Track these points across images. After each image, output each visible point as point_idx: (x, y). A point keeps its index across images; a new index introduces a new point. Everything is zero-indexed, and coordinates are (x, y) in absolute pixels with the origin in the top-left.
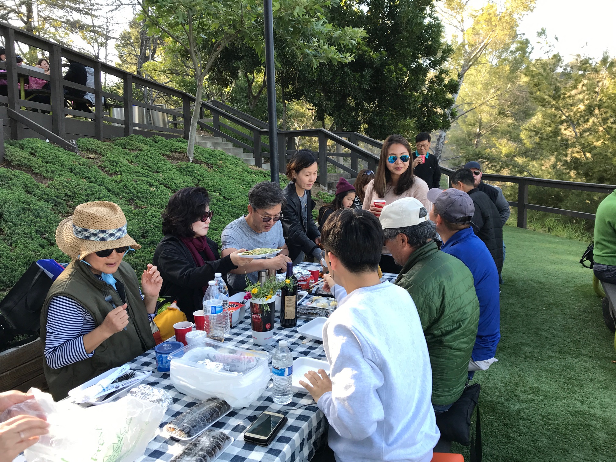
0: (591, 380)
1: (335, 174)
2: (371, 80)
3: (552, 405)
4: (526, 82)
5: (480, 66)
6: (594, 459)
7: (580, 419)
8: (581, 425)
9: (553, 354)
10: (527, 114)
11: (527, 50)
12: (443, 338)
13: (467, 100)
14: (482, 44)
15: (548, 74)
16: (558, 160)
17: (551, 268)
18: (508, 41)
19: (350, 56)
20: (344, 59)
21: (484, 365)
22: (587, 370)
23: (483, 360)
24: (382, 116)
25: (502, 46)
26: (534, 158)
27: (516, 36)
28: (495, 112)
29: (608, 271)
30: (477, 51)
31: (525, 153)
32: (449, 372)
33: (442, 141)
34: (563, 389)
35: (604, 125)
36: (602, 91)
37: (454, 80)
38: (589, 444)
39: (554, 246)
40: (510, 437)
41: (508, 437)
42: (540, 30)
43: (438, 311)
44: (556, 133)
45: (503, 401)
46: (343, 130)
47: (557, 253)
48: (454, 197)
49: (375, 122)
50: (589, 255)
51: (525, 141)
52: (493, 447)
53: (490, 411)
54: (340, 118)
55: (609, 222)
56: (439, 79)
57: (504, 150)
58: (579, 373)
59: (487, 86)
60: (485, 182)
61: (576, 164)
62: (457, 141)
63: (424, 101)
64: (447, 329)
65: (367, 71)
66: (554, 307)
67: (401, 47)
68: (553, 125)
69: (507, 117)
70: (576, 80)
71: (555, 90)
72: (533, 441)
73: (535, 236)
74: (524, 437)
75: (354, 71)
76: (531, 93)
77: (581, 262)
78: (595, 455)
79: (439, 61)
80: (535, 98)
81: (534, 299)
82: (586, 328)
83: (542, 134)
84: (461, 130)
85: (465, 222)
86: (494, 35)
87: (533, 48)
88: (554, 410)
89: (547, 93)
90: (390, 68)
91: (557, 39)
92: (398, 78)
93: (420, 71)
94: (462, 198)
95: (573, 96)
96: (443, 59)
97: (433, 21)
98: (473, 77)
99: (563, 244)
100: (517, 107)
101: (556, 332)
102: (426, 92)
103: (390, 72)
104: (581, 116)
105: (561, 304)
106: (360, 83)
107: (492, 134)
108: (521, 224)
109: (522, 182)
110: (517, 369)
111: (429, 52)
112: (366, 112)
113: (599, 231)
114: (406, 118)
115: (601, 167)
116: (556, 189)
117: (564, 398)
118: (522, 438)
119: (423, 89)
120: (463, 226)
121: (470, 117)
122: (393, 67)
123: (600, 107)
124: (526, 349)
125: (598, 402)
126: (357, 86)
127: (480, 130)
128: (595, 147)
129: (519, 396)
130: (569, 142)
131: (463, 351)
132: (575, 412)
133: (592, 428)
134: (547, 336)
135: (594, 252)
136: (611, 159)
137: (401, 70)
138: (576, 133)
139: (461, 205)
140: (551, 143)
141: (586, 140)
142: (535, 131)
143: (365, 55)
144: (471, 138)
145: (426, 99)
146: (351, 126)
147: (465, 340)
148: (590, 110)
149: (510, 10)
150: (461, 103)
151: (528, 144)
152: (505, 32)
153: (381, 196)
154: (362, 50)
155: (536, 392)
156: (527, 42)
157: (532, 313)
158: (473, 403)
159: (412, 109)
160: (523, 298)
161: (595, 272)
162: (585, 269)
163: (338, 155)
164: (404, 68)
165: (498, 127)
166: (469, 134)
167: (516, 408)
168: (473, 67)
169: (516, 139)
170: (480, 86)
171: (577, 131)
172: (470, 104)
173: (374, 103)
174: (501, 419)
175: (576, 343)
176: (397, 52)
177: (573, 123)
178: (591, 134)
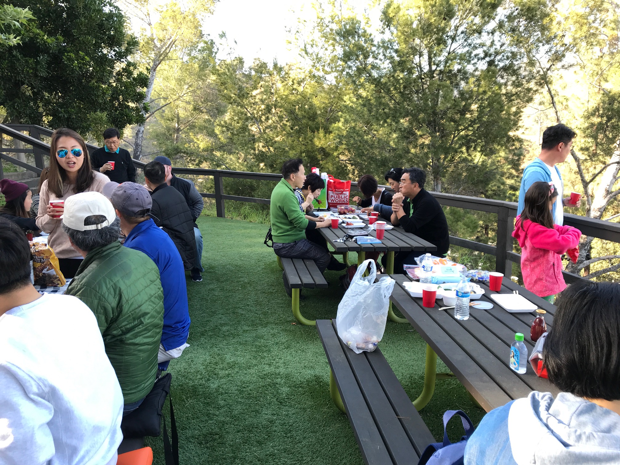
0: (277, 343)
1: (16, 173)
2: (48, 68)
3: (246, 374)
4: (214, 81)
5: (172, 62)
6: (279, 412)
7: (268, 380)
8: (269, 385)
9: (246, 328)
10: (219, 111)
11: (213, 50)
12: (123, 337)
13: (163, 94)
14: (171, 40)
15: (231, 74)
16: (247, 153)
17: (246, 251)
18: (195, 40)
19: (15, 38)
20: (7, 41)
21: (176, 353)
22: (274, 335)
23: (175, 348)
24: (67, 107)
25: (190, 44)
26: (230, 153)
27: (201, 36)
28: (191, 107)
29: (284, 248)
30: (167, 46)
31: (221, 148)
32: (134, 369)
33: (140, 135)
34: (255, 358)
35: (281, 122)
36: (276, 92)
37: (143, 74)
38: (275, 400)
39: (248, 231)
40: (210, 414)
41: (208, 415)
42: (221, 33)
43: (115, 311)
44: (244, 129)
45: (204, 382)
46: (21, 123)
47: (251, 237)
48: (130, 192)
49: (60, 115)
50: (269, 236)
51: (220, 136)
52: (194, 429)
53: (192, 395)
54: (14, 108)
55: (279, 207)
56: (127, 71)
57: (202, 145)
58: (267, 340)
59: (180, 81)
60: (178, 176)
61: (261, 157)
62: (157, 136)
63: (113, 94)
64: (128, 326)
65: (41, 57)
66: (248, 285)
67: (80, 34)
68: (241, 122)
69: (203, 113)
70: (255, 81)
71: (239, 89)
72: (229, 412)
73: (233, 224)
74: (223, 410)
75: (25, 56)
76: (220, 91)
77: (265, 242)
78: (280, 408)
79: (124, 52)
80: (223, 96)
81: (232, 281)
82: (273, 299)
83: (232, 129)
84: (161, 124)
85: (144, 214)
86: (180, 32)
87: (218, 49)
88: (248, 378)
89: (233, 91)
90: (70, 56)
91: (236, 42)
92: (80, 68)
93: (105, 61)
94: (137, 191)
95: (255, 96)
96: (129, 51)
97: (114, 10)
98: (165, 72)
99: (255, 229)
100: (209, 104)
101: (249, 308)
102: (114, 84)
103: (70, 60)
104: (262, 114)
105: (254, 282)
106: (36, 70)
107: (191, 129)
108: (220, 214)
109: (218, 175)
110: (216, 350)
111: (113, 42)
112: (47, 103)
113: (273, 214)
114: (95, 111)
115: (281, 159)
116: (248, 180)
117: (255, 365)
118: (221, 411)
119: (111, 81)
120: (142, 219)
121: (167, 112)
122: (73, 55)
123: (276, 106)
124: (225, 328)
125: (282, 361)
126: (32, 73)
127: (178, 124)
128: (275, 142)
129: (218, 374)
130: (256, 137)
131: (148, 345)
132: (265, 375)
133: (277, 386)
134: (242, 312)
135: (272, 234)
136: (288, 152)
137: (83, 59)
138: (260, 129)
139: (137, 199)
140: (241, 138)
141: (268, 135)
142: (226, 127)
143: (38, 38)
144: (170, 133)
145: (116, 93)
146: (30, 118)
147: (149, 334)
148: (268, 109)
149: (192, 10)
150: (157, 97)
151: (223, 139)
152: (190, 30)
153: (59, 196)
154: (33, 33)
155: (232, 366)
156: (212, 43)
157: (230, 294)
158: (164, 393)
159: (101, 101)
160: (222, 282)
161: (275, 250)
162: (269, 248)
163: (18, 151)
164: (86, 57)
165: (195, 123)
166: (169, 129)
167: (216, 386)
168: (163, 62)
169: (211, 134)
170: (174, 82)
171: (261, 127)
172: (165, 99)
173: (57, 93)
174: (202, 400)
175: (265, 314)
176: (76, 39)
177: (257, 121)
178: (271, 130)
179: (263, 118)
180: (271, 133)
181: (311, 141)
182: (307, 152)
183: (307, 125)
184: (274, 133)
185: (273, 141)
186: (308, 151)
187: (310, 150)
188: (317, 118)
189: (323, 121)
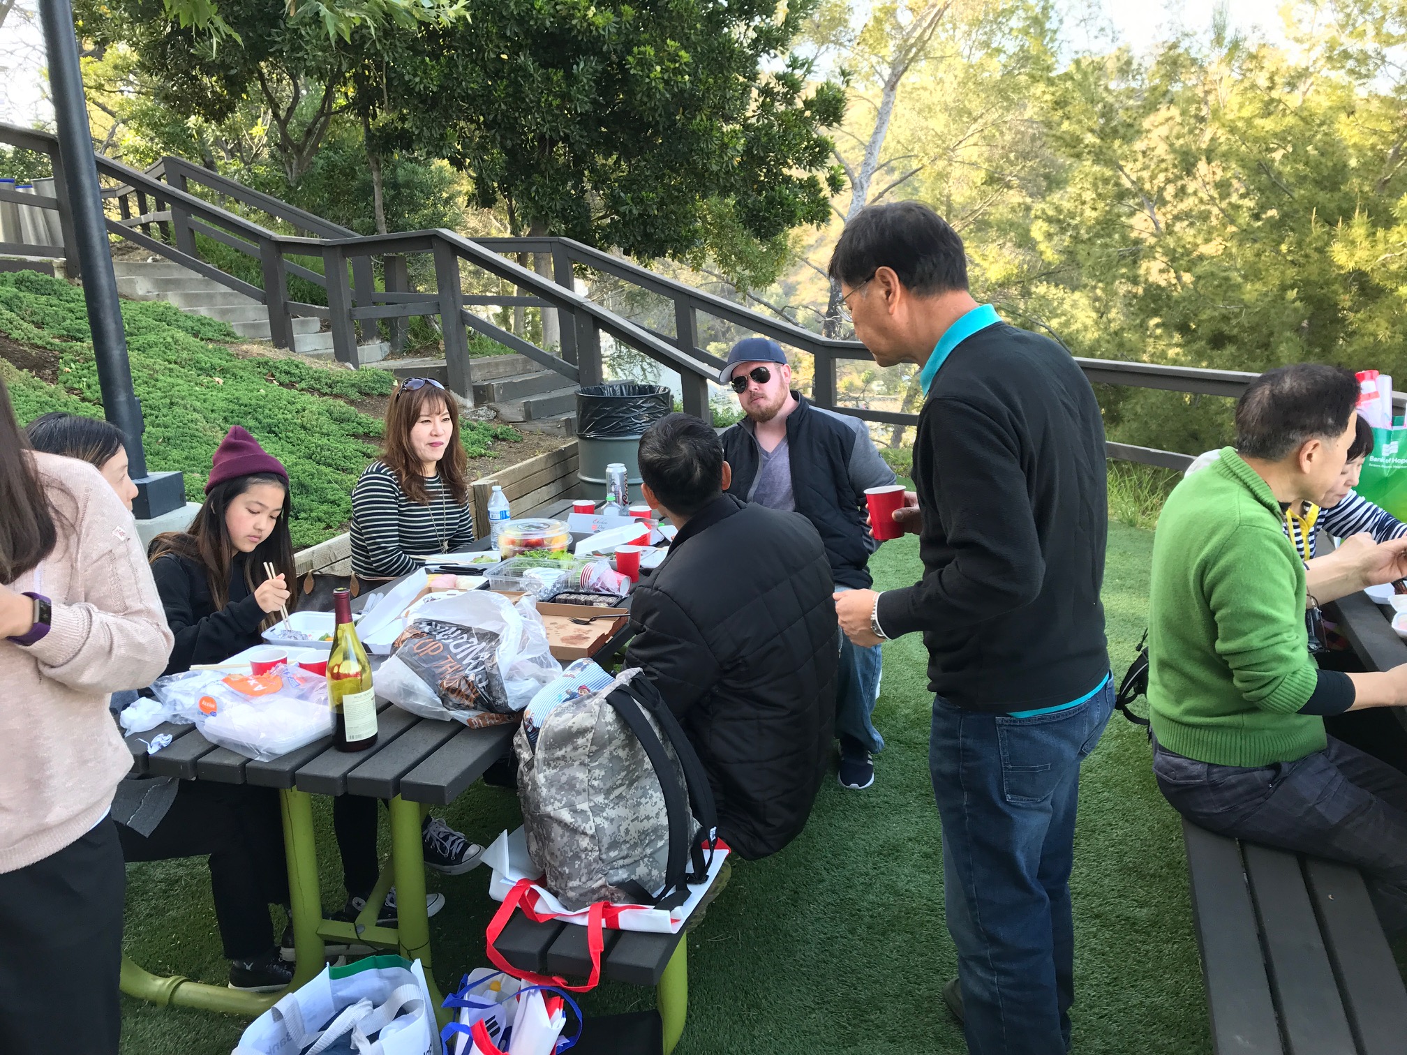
10: (1052, 182)
11: (1048, 25)
14: (937, 8)
24: (640, 189)
25: (991, 17)
26: (1073, 287)
30: (926, 25)
31: (1050, 275)
35: (1222, 199)
36: (1216, 114)
37: (832, 88)
44: (1110, 224)
51: (1043, 247)
56: (786, 81)
57: (995, 272)
59: (959, 114)
61: (1154, 301)
63: (751, 147)
65: (582, 65)
69: (1009, 187)
75: (544, 65)
76: (1049, 125)
79: (778, 30)
80: (1059, 138)
83: (1076, 227)
89: (1086, 123)
90: (644, 53)
92: (667, 82)
95: (1149, 131)
96: (790, 26)
102: (755, 122)
103: (644, 63)
104: (1168, 181)
106: (566, 98)
107: (977, 230)
114: (705, 196)
115: (1215, 309)
119: (748, 112)
122: (650, 51)
123: (1211, 154)
126: (558, 107)
128: (1201, 258)
130: (1142, 246)
136: (1239, 286)
137: (674, 58)
138: (1156, 223)
140: (1097, 250)
141: (1179, 239)
142: (1059, 221)
143: (573, 16)
145: (756, 144)
148: (1187, 165)
151: (1050, 253)
154: (564, 4)
159: (715, 168)
164: (683, 53)
165: (990, 214)
168: (915, 65)
169: (1025, 242)
170: (944, 117)
171: (1159, 217)
176: (663, 9)
177: (1150, 200)
178: (1192, 224)
179: (1170, 191)
180: (1192, 231)
181: (1320, 251)
182: (1305, 285)
183: (1310, 205)
184: (1199, 231)
185: (1195, 254)
186: (1307, 283)
187: (1314, 278)
188: (1345, 180)
189: (1366, 189)
